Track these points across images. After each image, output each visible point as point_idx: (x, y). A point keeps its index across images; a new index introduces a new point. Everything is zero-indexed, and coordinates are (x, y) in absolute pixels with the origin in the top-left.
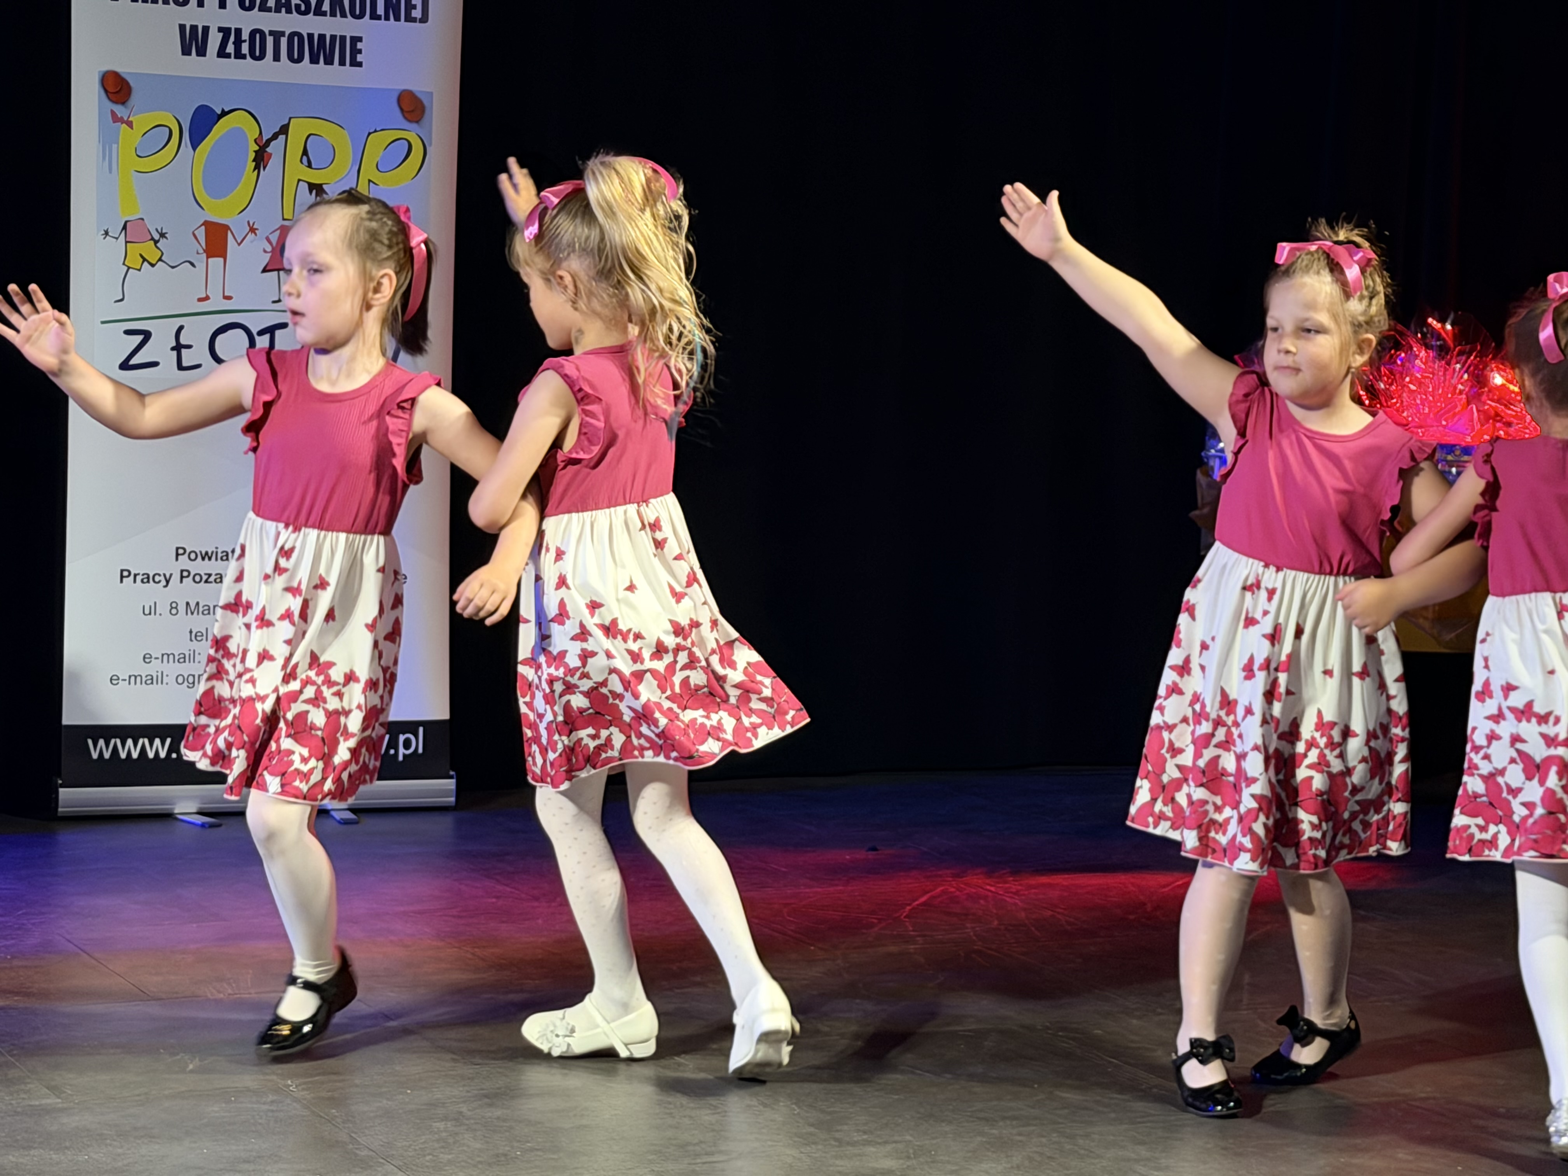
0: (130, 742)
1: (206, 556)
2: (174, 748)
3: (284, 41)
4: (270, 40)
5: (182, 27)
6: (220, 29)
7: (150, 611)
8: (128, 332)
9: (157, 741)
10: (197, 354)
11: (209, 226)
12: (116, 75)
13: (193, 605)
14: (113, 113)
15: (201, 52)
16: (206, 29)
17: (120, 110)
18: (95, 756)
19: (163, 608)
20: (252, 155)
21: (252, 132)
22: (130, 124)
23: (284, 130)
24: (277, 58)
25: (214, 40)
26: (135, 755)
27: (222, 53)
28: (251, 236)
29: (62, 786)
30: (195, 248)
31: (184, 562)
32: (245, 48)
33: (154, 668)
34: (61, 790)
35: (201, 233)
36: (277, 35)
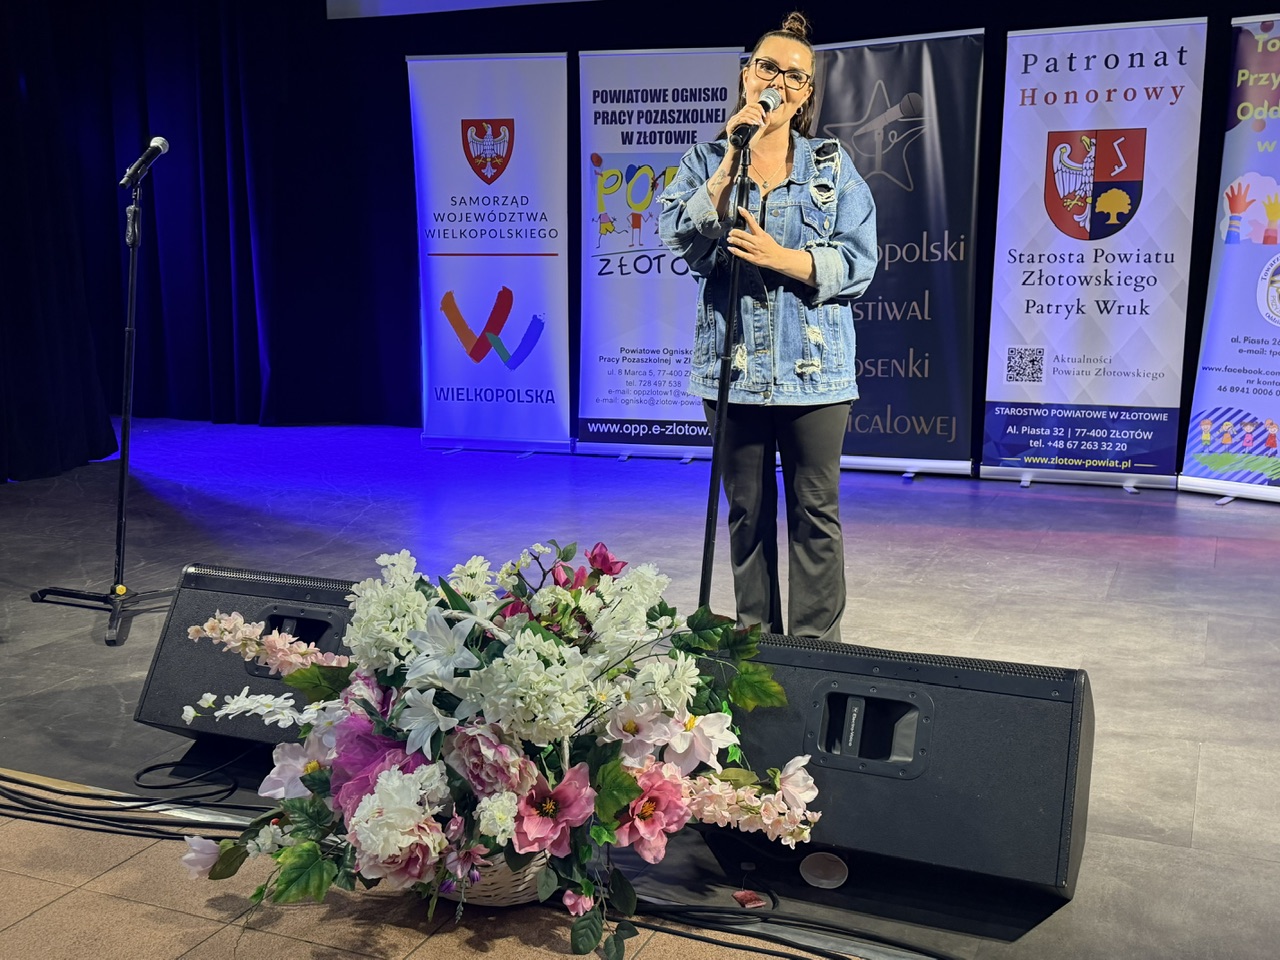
0: (604, 425)
1: (633, 351)
3: (664, 135)
4: (658, 135)
5: (623, 133)
6: (638, 133)
7: (612, 373)
8: (601, 260)
9: (614, 426)
10: (629, 268)
11: (634, 215)
12: (596, 154)
14: (596, 171)
15: (630, 143)
16: (632, 133)
17: (598, 169)
20: (651, 185)
21: (651, 175)
22: (602, 175)
23: (664, 173)
24: (661, 142)
25: (636, 137)
26: (606, 431)
27: (639, 143)
28: (650, 218)
30: (628, 225)
31: (624, 354)
32: (648, 140)
35: (630, 218)
36: (661, 133)
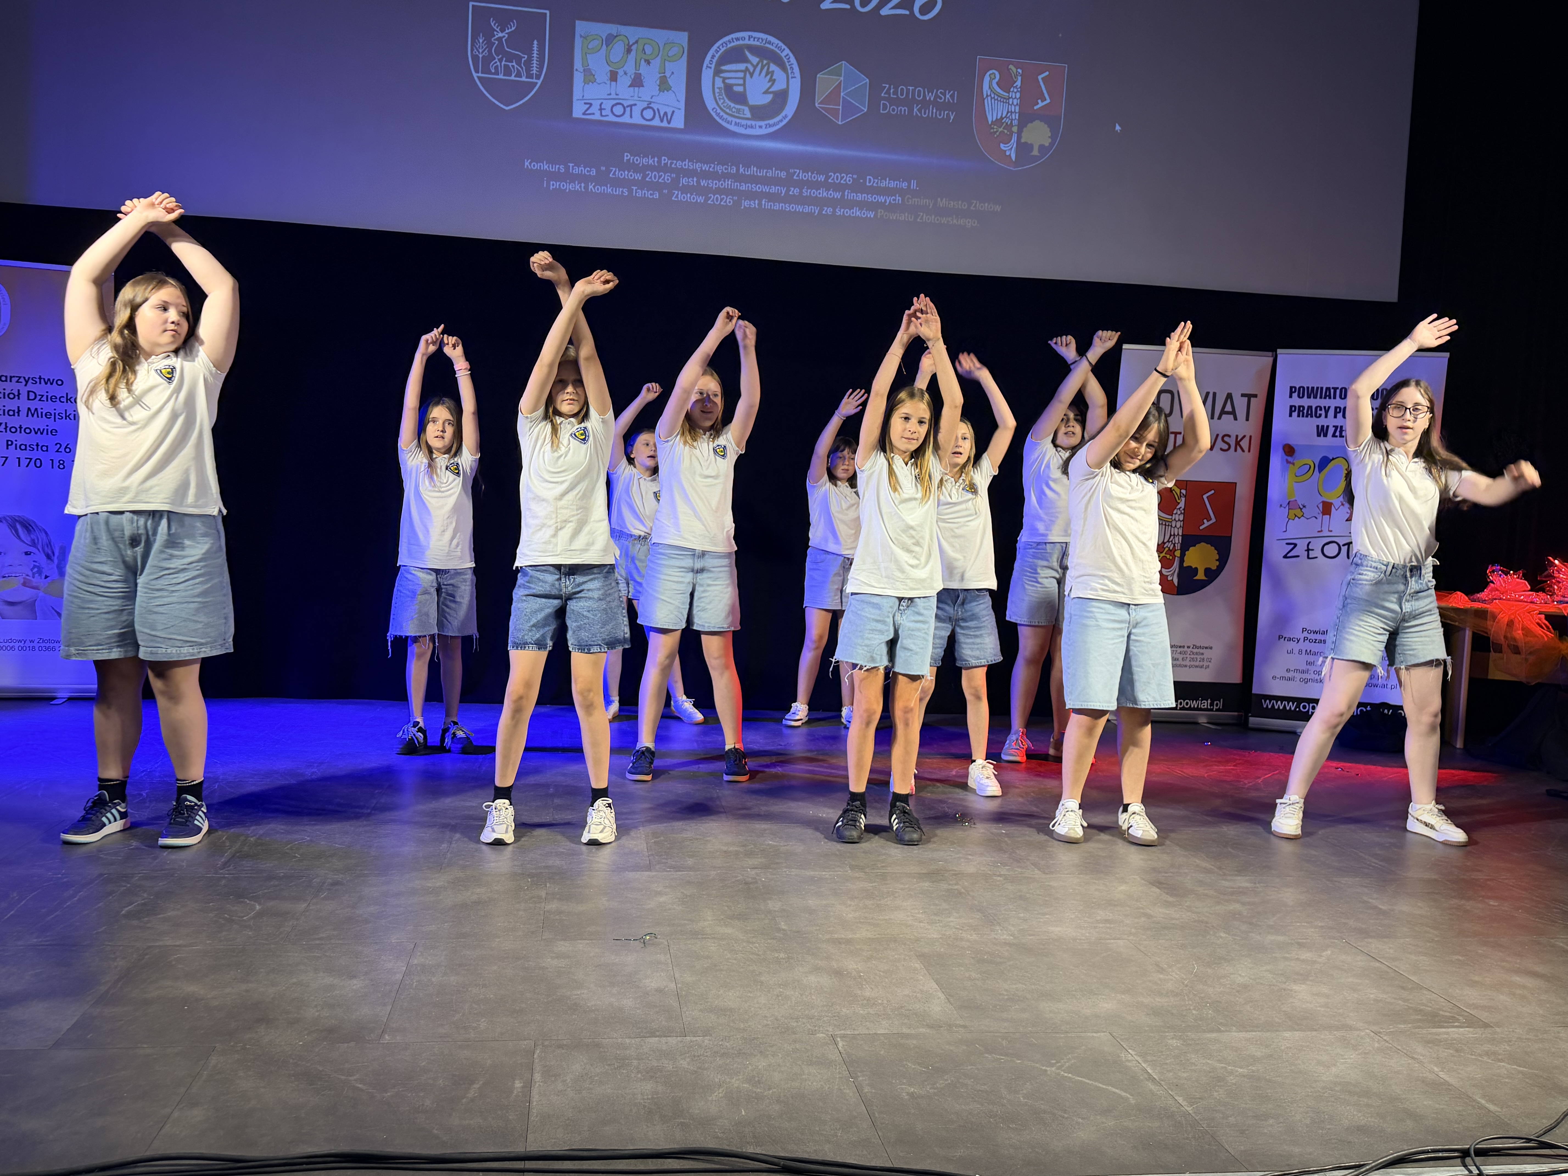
0: (1279, 702)
1: (1316, 632)
2: (1298, 706)
5: (1318, 426)
6: (1334, 426)
7: (1292, 652)
8: (1287, 544)
9: (1291, 703)
10: (1317, 552)
11: (1324, 503)
13: (1308, 651)
14: (1287, 460)
16: (1328, 427)
17: (1290, 459)
18: (1265, 706)
19: (1296, 651)
20: (1344, 475)
22: (1293, 464)
25: (1331, 431)
26: (1281, 708)
27: (1334, 435)
28: (1342, 507)
29: (1251, 716)
30: (1317, 512)
31: (1305, 634)
33: (1291, 674)
34: (1250, 718)
35: (1321, 506)
